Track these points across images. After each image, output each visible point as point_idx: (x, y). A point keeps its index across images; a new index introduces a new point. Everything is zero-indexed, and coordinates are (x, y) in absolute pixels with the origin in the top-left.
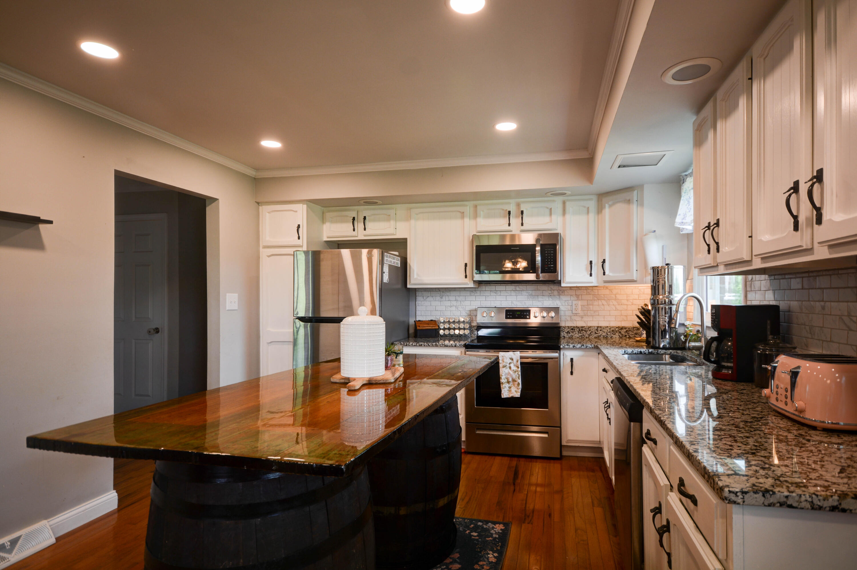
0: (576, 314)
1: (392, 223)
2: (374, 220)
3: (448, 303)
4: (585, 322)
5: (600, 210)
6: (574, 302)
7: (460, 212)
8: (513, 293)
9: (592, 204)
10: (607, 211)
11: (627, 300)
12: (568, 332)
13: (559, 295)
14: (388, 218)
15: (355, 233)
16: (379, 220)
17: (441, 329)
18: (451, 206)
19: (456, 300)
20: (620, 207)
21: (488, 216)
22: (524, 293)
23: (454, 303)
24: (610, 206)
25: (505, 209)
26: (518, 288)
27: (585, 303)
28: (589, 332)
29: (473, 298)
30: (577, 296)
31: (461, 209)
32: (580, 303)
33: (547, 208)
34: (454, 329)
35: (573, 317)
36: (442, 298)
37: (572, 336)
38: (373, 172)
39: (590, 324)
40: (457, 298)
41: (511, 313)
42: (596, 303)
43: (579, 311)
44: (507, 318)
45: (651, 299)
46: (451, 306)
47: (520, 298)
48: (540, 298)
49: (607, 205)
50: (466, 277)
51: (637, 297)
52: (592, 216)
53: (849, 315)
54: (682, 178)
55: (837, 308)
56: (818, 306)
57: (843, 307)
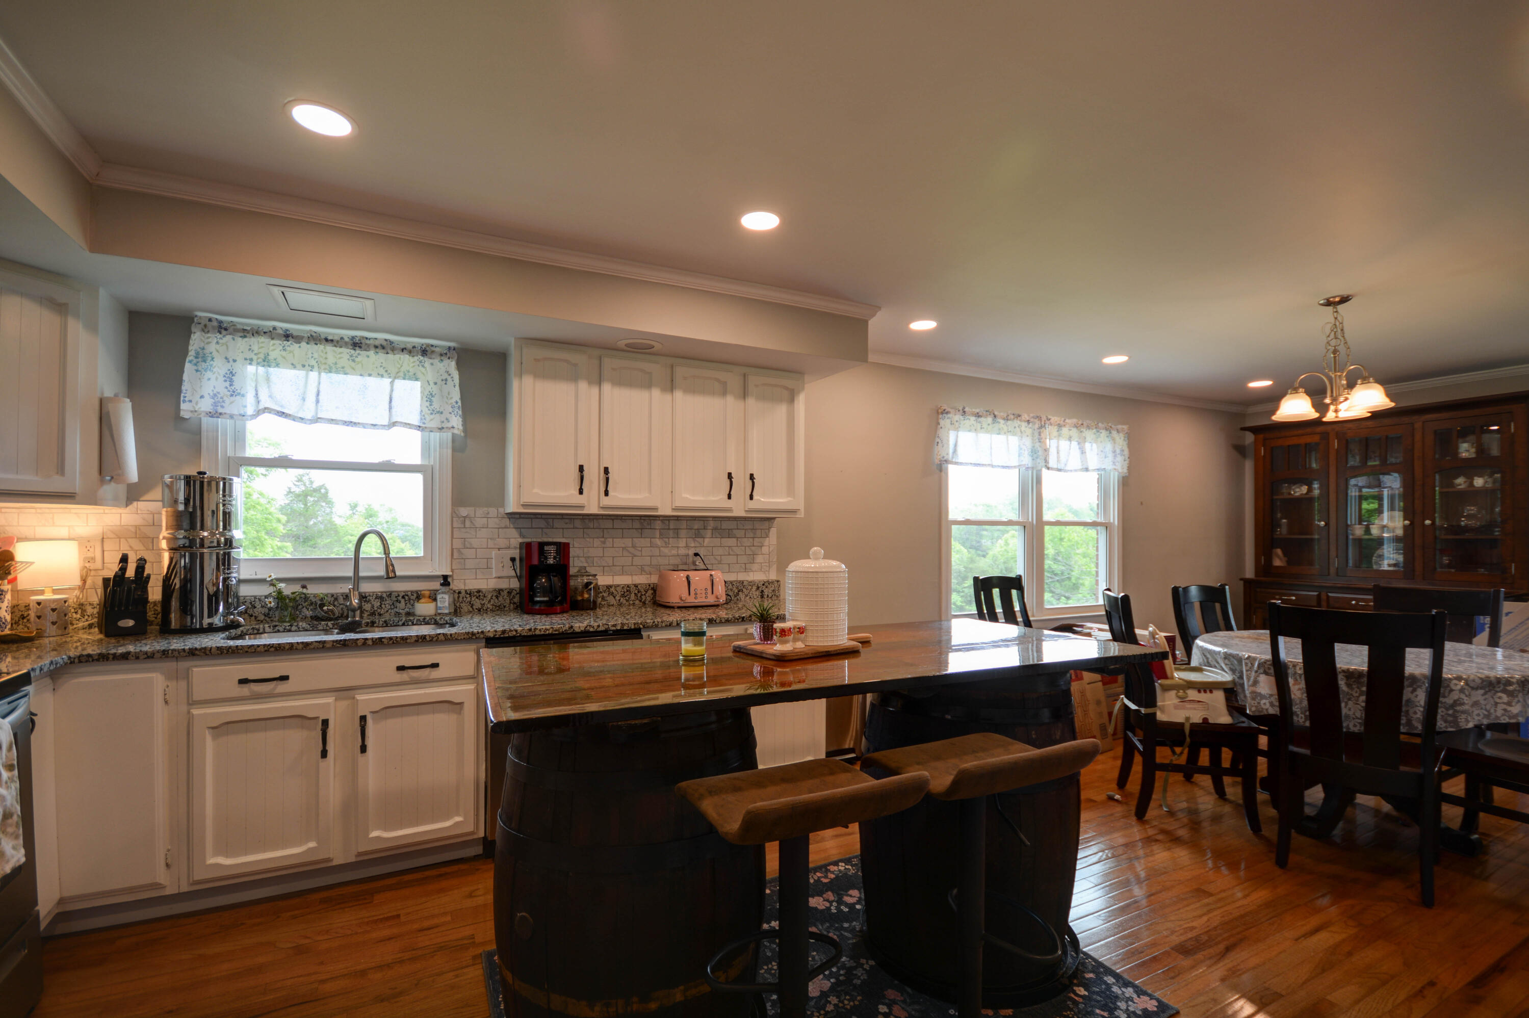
53: (634, 546)
54: (195, 319)
55: (619, 542)
56: (597, 542)
57: (628, 542)
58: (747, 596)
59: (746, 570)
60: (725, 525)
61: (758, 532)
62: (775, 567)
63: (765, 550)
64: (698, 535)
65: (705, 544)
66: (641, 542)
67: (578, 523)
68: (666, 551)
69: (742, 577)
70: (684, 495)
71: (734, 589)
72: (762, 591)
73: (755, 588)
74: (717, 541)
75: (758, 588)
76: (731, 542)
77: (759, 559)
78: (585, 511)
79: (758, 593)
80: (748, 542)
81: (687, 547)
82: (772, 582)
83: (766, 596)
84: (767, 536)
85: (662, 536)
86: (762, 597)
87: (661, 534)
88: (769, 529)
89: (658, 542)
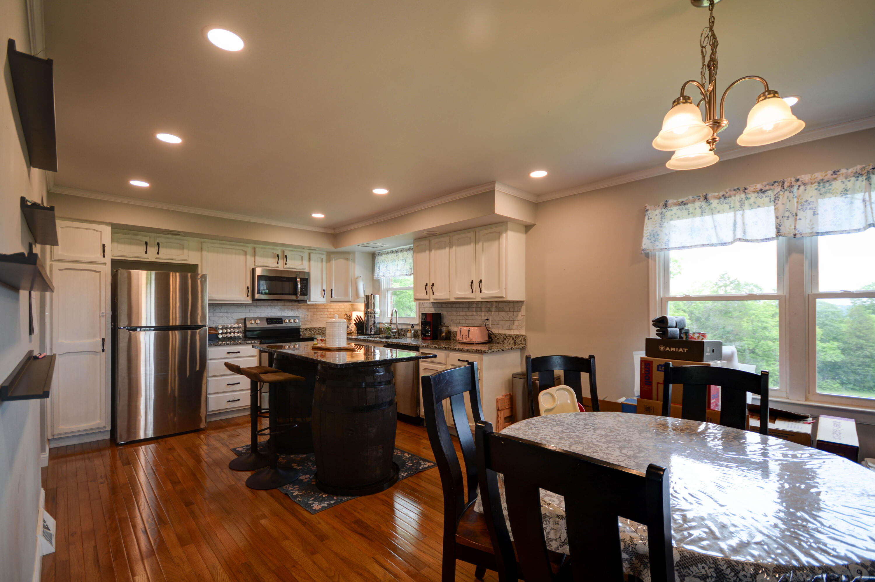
0: (307, 320)
1: (186, 251)
2: (167, 247)
3: (220, 315)
4: (312, 325)
5: (329, 260)
6: (306, 313)
7: (243, 250)
8: (269, 308)
9: (324, 257)
10: (333, 262)
11: (334, 312)
12: (303, 332)
13: (298, 309)
14: (182, 247)
15: (146, 255)
16: (172, 248)
17: (219, 334)
18: (234, 245)
19: (227, 312)
20: (342, 262)
21: (263, 256)
22: (277, 307)
23: (225, 314)
24: (335, 260)
25: (275, 253)
26: (272, 305)
27: (312, 313)
28: (315, 331)
29: (240, 311)
30: (308, 309)
31: (245, 249)
32: (309, 313)
33: (300, 256)
34: (230, 333)
35: (305, 322)
36: (215, 310)
37: (305, 334)
38: (187, 213)
39: (315, 326)
40: (228, 310)
41: (270, 320)
42: (318, 313)
43: (309, 318)
44: (267, 324)
45: (364, 311)
46: (222, 317)
47: (274, 310)
48: (286, 311)
49: (333, 259)
50: (248, 296)
51: (337, 310)
52: (324, 263)
53: (466, 315)
54: (376, 253)
55: (462, 313)
56: (455, 313)
57: (464, 313)
58: (508, 342)
59: (510, 329)
60: (501, 305)
61: (516, 308)
62: (524, 328)
63: (519, 318)
64: (489, 310)
65: (492, 315)
66: (469, 313)
67: (449, 305)
68: (477, 317)
69: (508, 332)
70: (457, 292)
71: (502, 338)
72: (515, 341)
73: (511, 338)
74: (497, 313)
75: (513, 339)
76: (503, 313)
77: (516, 323)
78: (451, 301)
79: (513, 341)
80: (510, 314)
81: (485, 316)
82: (520, 336)
83: (517, 343)
84: (520, 311)
85: (476, 311)
86: (515, 343)
87: (475, 310)
88: (521, 307)
89: (474, 313)
